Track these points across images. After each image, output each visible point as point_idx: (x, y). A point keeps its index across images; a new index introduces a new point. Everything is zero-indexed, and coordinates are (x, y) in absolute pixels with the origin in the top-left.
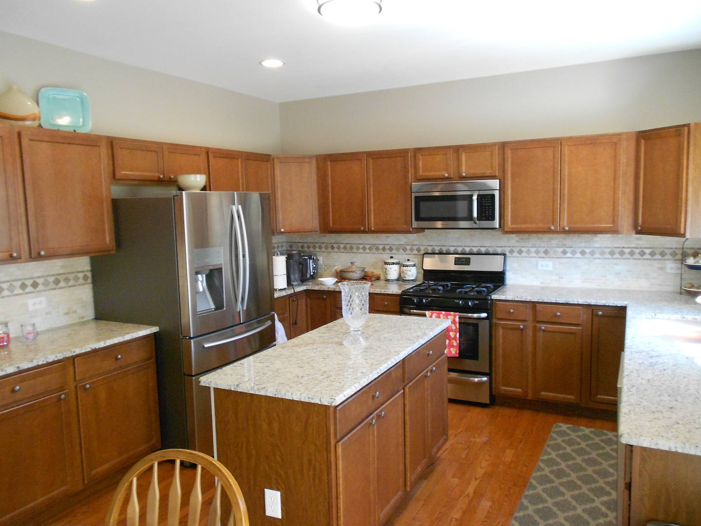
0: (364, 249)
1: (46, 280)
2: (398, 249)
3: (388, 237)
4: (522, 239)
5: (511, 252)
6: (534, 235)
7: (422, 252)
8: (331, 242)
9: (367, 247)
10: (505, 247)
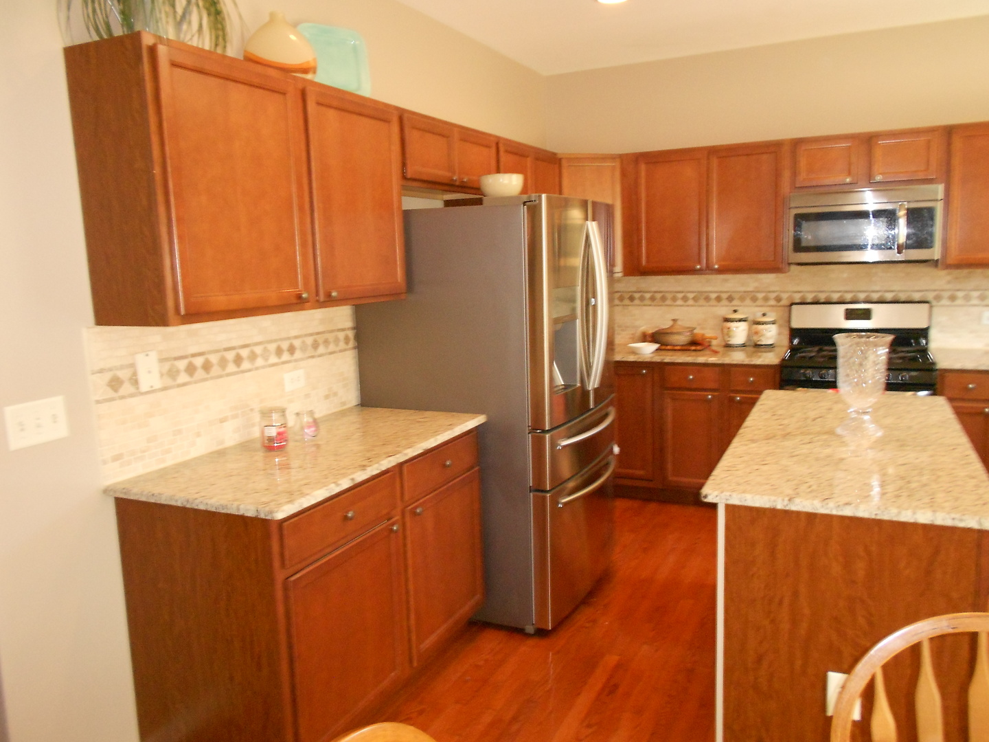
0: (685, 299)
1: (303, 342)
2: (742, 299)
3: (726, 280)
4: (957, 278)
5: (938, 298)
6: (979, 271)
7: (785, 302)
8: (630, 290)
9: (691, 296)
10: (927, 290)
